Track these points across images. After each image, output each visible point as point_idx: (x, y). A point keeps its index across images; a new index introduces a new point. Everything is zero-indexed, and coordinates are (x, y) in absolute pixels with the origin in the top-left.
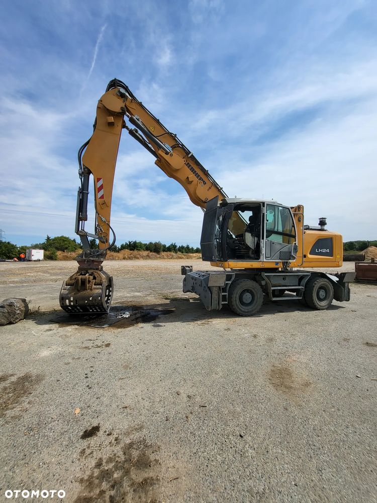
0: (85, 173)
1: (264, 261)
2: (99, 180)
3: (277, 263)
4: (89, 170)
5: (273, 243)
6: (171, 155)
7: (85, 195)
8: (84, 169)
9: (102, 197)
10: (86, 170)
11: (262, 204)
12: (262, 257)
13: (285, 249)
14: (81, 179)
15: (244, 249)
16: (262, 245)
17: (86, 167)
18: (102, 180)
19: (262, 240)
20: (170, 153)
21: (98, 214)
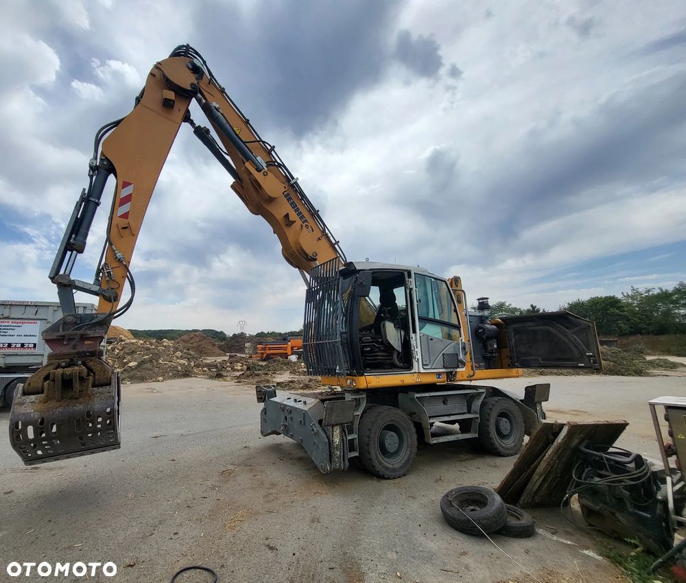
0: (102, 169)
1: (421, 372)
2: (126, 185)
3: (439, 374)
4: (111, 164)
5: (431, 339)
6: (265, 174)
7: (91, 206)
8: (101, 159)
9: (125, 216)
10: (105, 163)
11: (406, 274)
12: (415, 364)
13: (449, 350)
14: (91, 177)
15: (383, 351)
16: (413, 342)
17: (107, 158)
18: (131, 186)
19: (412, 335)
20: (263, 171)
21: (111, 244)
